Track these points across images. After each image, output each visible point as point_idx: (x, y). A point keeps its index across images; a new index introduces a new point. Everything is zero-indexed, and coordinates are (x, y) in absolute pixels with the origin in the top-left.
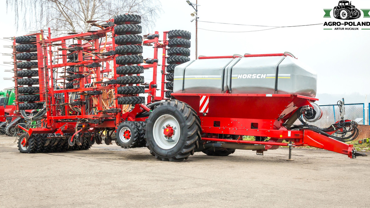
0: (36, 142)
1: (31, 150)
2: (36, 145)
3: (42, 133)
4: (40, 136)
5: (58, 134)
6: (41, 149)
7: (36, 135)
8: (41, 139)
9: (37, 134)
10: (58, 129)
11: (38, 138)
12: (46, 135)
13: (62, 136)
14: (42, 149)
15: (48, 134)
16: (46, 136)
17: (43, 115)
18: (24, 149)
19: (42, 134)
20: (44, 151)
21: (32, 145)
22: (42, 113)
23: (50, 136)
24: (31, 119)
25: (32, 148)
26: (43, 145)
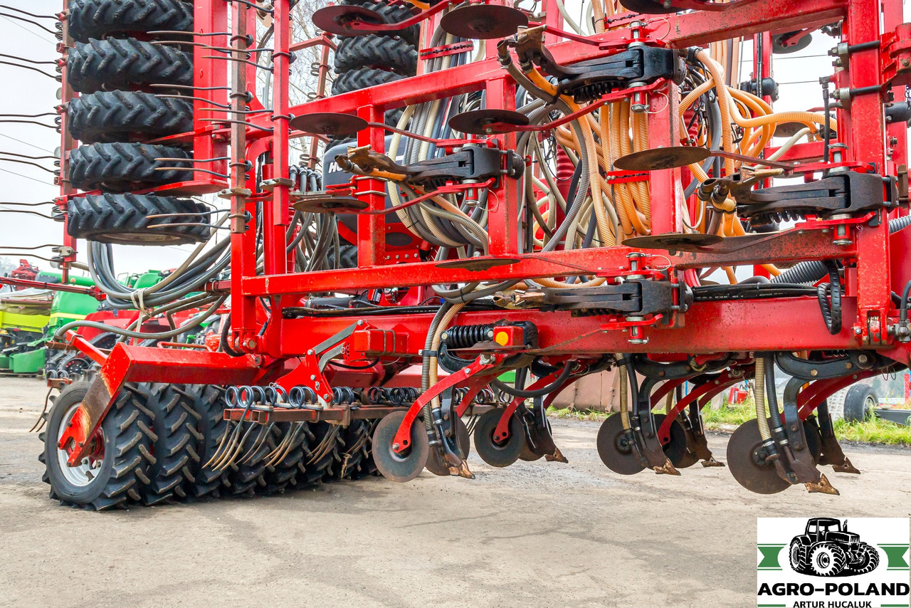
0: (154, 437)
1: (113, 490)
2: (153, 460)
3: (193, 382)
4: (183, 397)
5: (300, 389)
6: (185, 479)
7: (154, 393)
8: (190, 418)
9: (160, 386)
10: (288, 364)
11: (168, 414)
12: (222, 393)
13: (322, 403)
14: (193, 479)
15: (236, 389)
16: (218, 403)
17: (207, 282)
18: (78, 478)
19: (194, 389)
20: (202, 491)
21: (126, 456)
22: (203, 270)
23: (242, 400)
24: (137, 300)
25: (122, 478)
26: (197, 458)
